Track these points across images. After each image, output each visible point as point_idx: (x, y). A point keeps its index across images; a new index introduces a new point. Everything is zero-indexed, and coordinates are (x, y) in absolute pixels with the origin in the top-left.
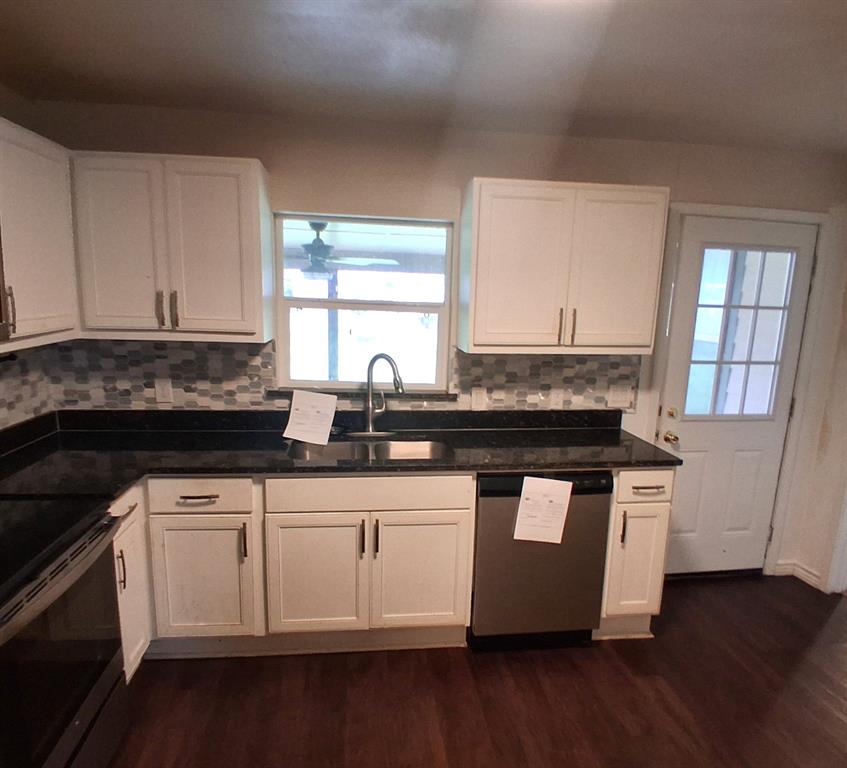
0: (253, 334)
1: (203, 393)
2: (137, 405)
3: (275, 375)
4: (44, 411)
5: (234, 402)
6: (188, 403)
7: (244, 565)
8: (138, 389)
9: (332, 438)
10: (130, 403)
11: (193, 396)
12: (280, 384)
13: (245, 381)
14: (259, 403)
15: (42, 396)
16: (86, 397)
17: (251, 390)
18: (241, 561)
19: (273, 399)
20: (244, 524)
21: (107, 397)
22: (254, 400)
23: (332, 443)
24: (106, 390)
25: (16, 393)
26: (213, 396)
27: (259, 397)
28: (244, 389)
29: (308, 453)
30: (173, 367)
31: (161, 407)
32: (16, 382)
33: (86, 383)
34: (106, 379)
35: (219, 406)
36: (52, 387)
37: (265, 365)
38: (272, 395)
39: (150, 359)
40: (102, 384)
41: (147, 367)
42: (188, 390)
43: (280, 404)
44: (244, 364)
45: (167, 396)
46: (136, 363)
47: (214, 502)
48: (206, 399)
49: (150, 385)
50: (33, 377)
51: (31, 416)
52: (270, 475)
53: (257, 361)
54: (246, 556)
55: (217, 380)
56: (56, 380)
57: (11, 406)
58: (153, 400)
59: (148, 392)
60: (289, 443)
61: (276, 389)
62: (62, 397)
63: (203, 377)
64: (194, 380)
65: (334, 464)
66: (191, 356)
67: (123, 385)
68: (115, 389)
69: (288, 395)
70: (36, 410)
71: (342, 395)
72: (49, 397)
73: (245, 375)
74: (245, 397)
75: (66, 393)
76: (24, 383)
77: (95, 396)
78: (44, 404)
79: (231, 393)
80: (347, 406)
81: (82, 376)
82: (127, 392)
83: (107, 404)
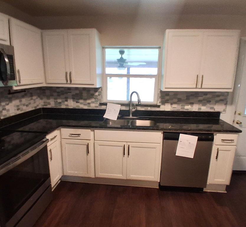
0: (93, 85)
1: (81, 103)
2: (63, 107)
3: (102, 98)
4: (38, 108)
5: (90, 106)
6: (78, 106)
7: (88, 156)
8: (63, 102)
9: (118, 118)
10: (61, 106)
11: (78, 104)
13: (93, 100)
14: (97, 107)
15: (37, 103)
16: (49, 104)
17: (95, 103)
18: (87, 155)
19: (101, 106)
20: (88, 143)
21: (55, 104)
22: (96, 106)
23: (118, 120)
24: (55, 102)
25: (29, 102)
26: (84, 104)
27: (97, 105)
28: (93, 102)
29: (111, 122)
30: (73, 95)
31: (70, 107)
32: (30, 98)
33: (49, 100)
34: (55, 99)
35: (86, 107)
36: (41, 101)
37: (99, 95)
38: (101, 104)
39: (67, 93)
40: (53, 100)
41: (65, 95)
42: (77, 102)
43: (103, 107)
44: (93, 95)
45: (71, 104)
46: (63, 94)
47: (79, 136)
48: (82, 105)
49: (67, 101)
50: (34, 98)
51: (34, 109)
52: (96, 129)
53: (97, 94)
54: (89, 153)
55: (85, 100)
56: (41, 99)
57: (27, 106)
58: (67, 105)
59: (66, 103)
60: (105, 119)
61: (103, 102)
62: (43, 104)
63: (81, 99)
64: (79, 99)
65: (119, 126)
66: (78, 92)
67: (59, 101)
68: (57, 102)
69: (106, 104)
70: (35, 107)
71: (122, 105)
72: (40, 103)
73: (93, 98)
74: (93, 105)
75: (44, 102)
76: (32, 99)
77: (52, 104)
78: (38, 106)
79: (89, 104)
80: (124, 108)
81: (48, 98)
82: (60, 103)
83: (55, 106)
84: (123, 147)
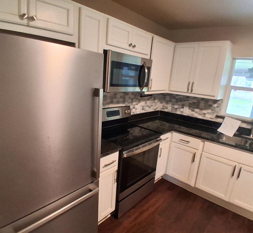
0: (214, 96)
1: (196, 112)
2: (178, 112)
3: (220, 111)
4: (157, 110)
5: (205, 117)
6: (192, 115)
8: (179, 108)
9: (235, 135)
10: (176, 111)
11: (193, 113)
12: (221, 114)
13: (210, 111)
14: (213, 119)
15: (157, 106)
16: (167, 108)
17: (212, 114)
18: (192, 163)
19: (218, 118)
20: (195, 153)
21: (172, 109)
22: (211, 117)
23: (234, 137)
24: (172, 107)
25: (152, 104)
26: (199, 114)
27: (213, 117)
28: (209, 113)
29: (224, 138)
30: (190, 104)
31: (184, 114)
32: (153, 101)
33: (168, 104)
34: (172, 104)
35: (200, 117)
36: (160, 104)
37: (217, 107)
39: (185, 101)
40: (171, 105)
41: (183, 103)
42: (192, 111)
43: (219, 120)
44: (210, 106)
45: (186, 112)
46: (181, 101)
47: (188, 143)
48: (197, 114)
49: (183, 108)
50: (156, 101)
51: (154, 110)
52: (207, 140)
53: (215, 105)
54: (194, 162)
55: (201, 109)
56: (161, 103)
57: (149, 107)
58: (182, 112)
59: (182, 110)
60: (219, 133)
61: (220, 115)
62: (161, 107)
63: (198, 108)
64: (195, 108)
65: (234, 144)
66: (195, 101)
67: (176, 107)
68: (174, 107)
69: (223, 118)
70: (155, 109)
71: (243, 121)
72: (159, 106)
73: (210, 109)
74: (208, 115)
75: (163, 106)
76: (154, 102)
77: (169, 108)
78: (157, 108)
79: (205, 114)
80: (244, 126)
81: (167, 103)
82: (177, 109)
83: (171, 111)
84: (233, 167)
